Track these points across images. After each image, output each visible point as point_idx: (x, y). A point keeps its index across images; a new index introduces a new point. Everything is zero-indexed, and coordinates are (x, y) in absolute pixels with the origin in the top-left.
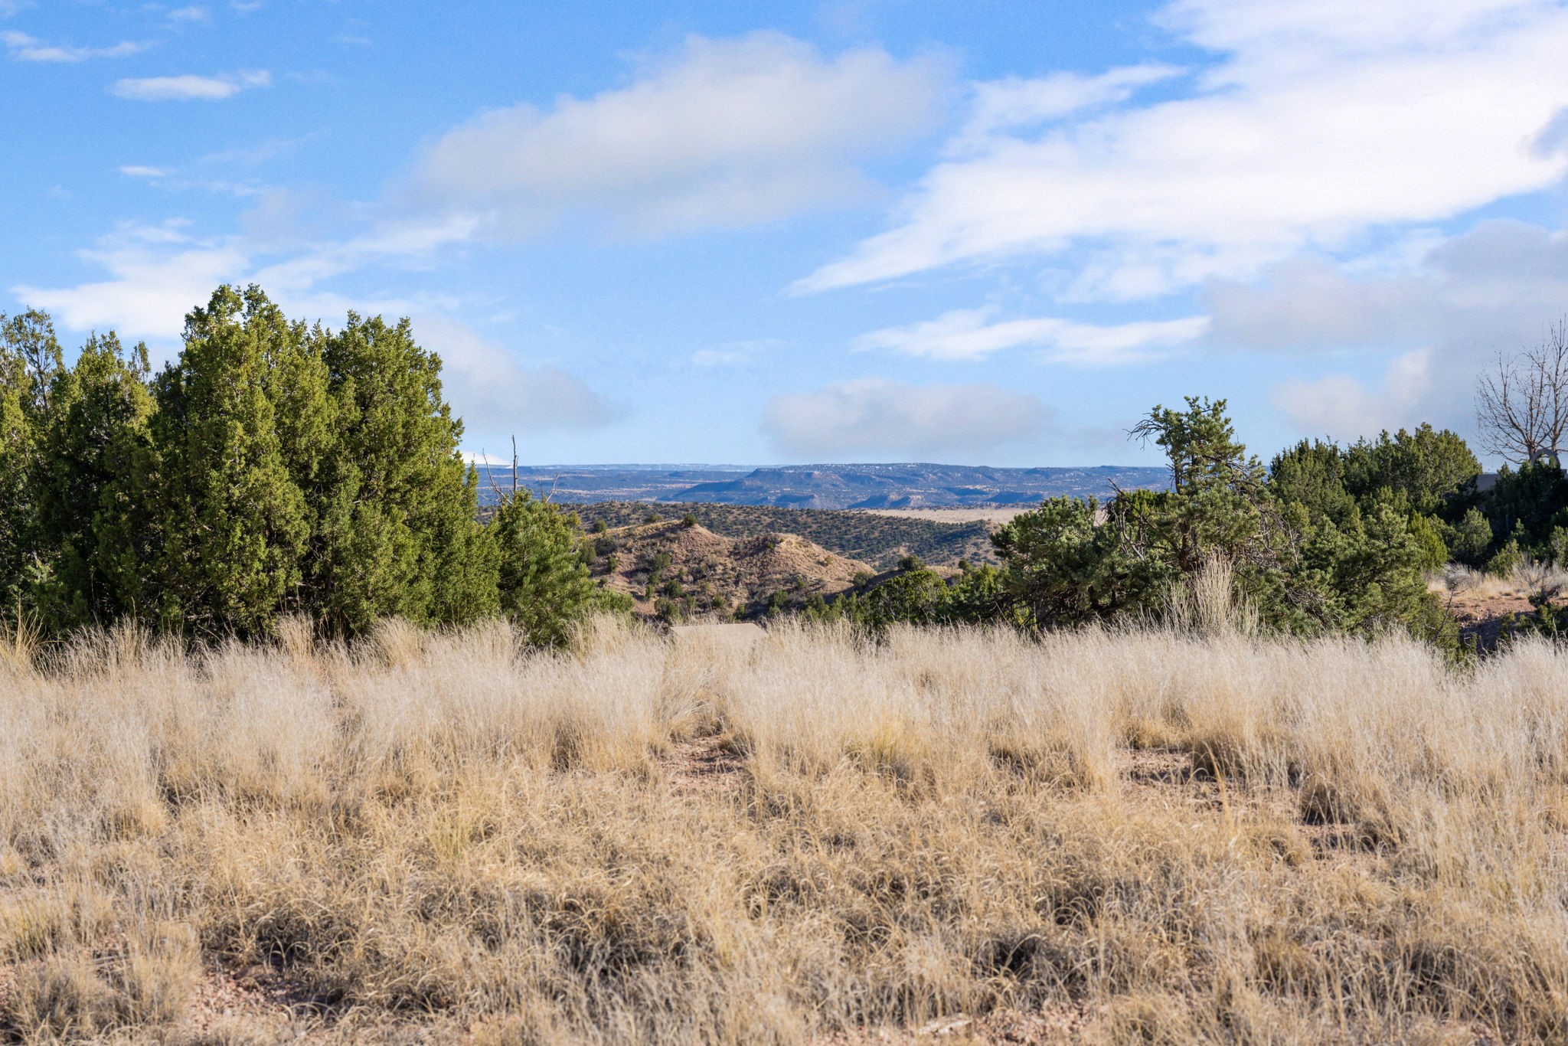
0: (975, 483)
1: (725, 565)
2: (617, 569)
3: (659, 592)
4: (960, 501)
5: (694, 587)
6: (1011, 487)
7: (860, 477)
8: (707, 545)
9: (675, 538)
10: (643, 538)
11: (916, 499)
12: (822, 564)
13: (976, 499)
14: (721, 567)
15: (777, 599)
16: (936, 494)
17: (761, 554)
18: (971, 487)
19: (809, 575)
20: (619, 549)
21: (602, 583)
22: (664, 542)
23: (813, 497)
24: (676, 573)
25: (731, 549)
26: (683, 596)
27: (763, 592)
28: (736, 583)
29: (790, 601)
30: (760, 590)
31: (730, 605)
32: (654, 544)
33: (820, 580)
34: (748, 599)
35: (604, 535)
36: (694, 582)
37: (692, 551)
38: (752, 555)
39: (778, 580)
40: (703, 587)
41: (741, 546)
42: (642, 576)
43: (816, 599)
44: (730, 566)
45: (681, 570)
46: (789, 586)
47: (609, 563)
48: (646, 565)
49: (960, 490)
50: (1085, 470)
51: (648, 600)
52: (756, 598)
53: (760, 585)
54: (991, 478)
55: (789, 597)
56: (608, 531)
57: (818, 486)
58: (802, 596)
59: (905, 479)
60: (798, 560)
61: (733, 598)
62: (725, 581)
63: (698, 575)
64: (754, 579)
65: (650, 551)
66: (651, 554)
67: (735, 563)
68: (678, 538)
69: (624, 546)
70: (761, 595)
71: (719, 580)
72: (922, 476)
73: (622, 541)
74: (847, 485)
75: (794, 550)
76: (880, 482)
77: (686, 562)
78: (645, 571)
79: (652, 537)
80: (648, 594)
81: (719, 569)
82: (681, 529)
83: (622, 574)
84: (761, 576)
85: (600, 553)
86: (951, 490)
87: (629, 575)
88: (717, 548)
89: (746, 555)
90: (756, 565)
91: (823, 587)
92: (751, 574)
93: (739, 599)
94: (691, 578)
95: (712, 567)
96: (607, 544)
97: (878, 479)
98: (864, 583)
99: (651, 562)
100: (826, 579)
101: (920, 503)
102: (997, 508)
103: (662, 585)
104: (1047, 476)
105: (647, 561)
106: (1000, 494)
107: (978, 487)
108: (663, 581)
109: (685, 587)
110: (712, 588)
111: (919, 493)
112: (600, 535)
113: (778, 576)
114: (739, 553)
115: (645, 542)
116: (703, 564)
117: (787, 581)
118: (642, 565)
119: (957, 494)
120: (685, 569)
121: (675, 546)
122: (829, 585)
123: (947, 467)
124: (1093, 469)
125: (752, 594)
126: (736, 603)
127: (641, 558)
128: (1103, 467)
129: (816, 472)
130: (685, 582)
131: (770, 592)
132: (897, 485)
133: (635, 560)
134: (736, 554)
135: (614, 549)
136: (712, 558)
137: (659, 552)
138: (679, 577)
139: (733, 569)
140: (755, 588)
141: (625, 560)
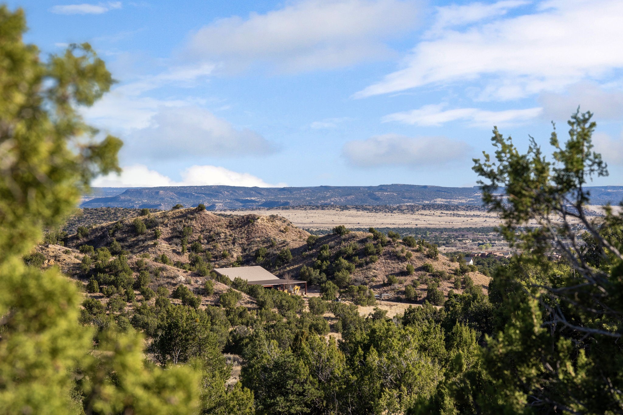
0: (251, 196)
1: (225, 233)
2: (161, 237)
3: (189, 250)
4: (243, 206)
5: (208, 246)
6: (271, 198)
7: (186, 194)
8: (213, 222)
9: (193, 218)
10: (174, 218)
11: (219, 205)
12: (282, 231)
13: (252, 205)
14: (223, 234)
15: (261, 252)
16: (229, 202)
17: (246, 226)
18: (249, 198)
19: (277, 238)
20: (160, 225)
21: (155, 244)
22: (187, 220)
23: (160, 205)
24: (197, 238)
25: (228, 224)
26: (204, 251)
27: (251, 249)
28: (234, 244)
29: (269, 254)
30: (248, 247)
31: (232, 256)
32: (181, 221)
33: (284, 242)
34: (242, 253)
35: (149, 217)
36: (208, 243)
37: (204, 225)
38: (241, 227)
39: (259, 241)
40: (214, 246)
41: (234, 222)
42: (176, 240)
43: (286, 252)
44: (228, 233)
45: (199, 237)
46: (265, 245)
47: (156, 233)
48: (178, 234)
49: (243, 200)
50: (311, 188)
51: (183, 254)
52: (247, 252)
53: (248, 245)
54: (260, 194)
55: (268, 251)
56: (151, 214)
57: (162, 199)
58: (275, 250)
59: (211, 195)
60: (269, 230)
61: (233, 253)
62: (226, 242)
63: (210, 239)
64: (244, 241)
65: (179, 226)
66: (181, 228)
67: (231, 232)
68: (195, 218)
69: (163, 223)
70: (249, 251)
71: (223, 242)
72: (221, 193)
73: (161, 220)
74: (179, 198)
75: (266, 224)
76: (197, 196)
77: (202, 231)
78: (178, 237)
79: (179, 217)
80: (183, 251)
81: (222, 236)
82: (197, 212)
83: (164, 239)
84: (248, 239)
85: (148, 227)
86: (237, 200)
87: (169, 240)
88: (220, 223)
89: (237, 227)
90: (244, 232)
91: (287, 244)
92: (242, 238)
93: (237, 253)
94: (206, 241)
95: (218, 234)
96: (152, 222)
97: (196, 195)
98: (314, 242)
99: (181, 232)
100: (288, 240)
101: (221, 207)
102: (268, 210)
103: (189, 246)
104: (291, 192)
105: (178, 231)
106: (266, 202)
107: (253, 198)
108: (189, 243)
109: (203, 247)
110: (220, 247)
111: (220, 202)
112: (146, 217)
113: (258, 239)
114: (233, 226)
115: (175, 220)
116: (212, 233)
117: (264, 242)
118: (175, 234)
119: (241, 202)
120: (202, 236)
121: (194, 222)
122: (291, 244)
123: (234, 187)
124: (316, 188)
125: (244, 250)
126: (235, 255)
127: (174, 229)
128: (321, 186)
129: (161, 192)
130: (202, 244)
131: (255, 248)
132: (207, 198)
133: (170, 231)
134: (231, 227)
135: (157, 225)
136: (219, 229)
137: (184, 226)
138: (199, 240)
139: (231, 235)
140: (245, 247)
141: (164, 231)
